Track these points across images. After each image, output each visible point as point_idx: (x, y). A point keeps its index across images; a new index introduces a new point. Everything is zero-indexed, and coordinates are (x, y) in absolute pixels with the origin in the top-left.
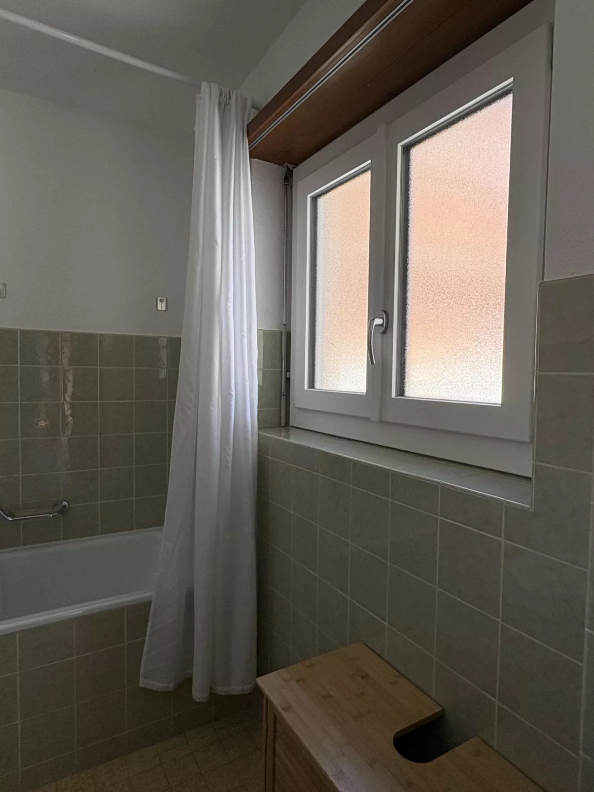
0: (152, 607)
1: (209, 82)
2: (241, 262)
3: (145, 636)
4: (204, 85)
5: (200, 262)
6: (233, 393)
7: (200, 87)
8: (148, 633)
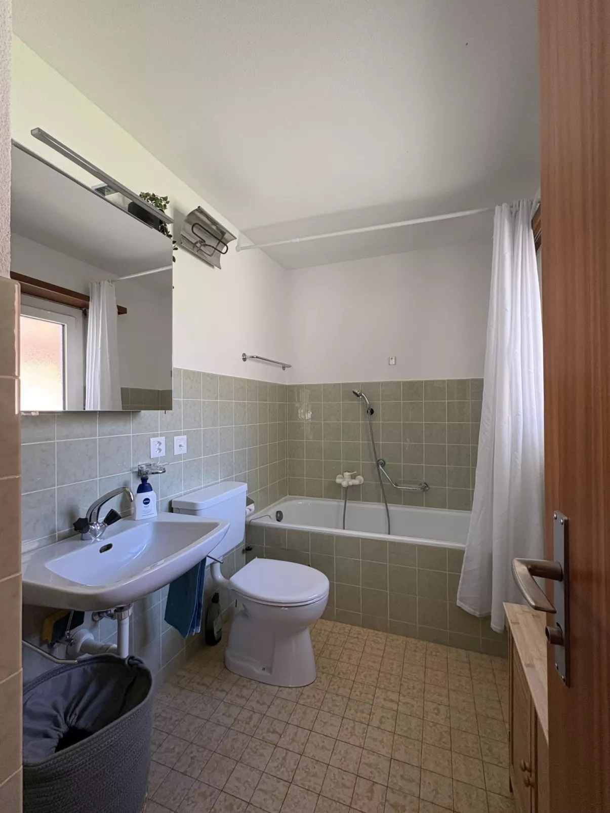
0: (465, 554)
1: (500, 205)
2: (528, 319)
3: (461, 573)
4: (497, 208)
5: (494, 326)
6: (521, 413)
7: (494, 210)
8: (462, 571)
